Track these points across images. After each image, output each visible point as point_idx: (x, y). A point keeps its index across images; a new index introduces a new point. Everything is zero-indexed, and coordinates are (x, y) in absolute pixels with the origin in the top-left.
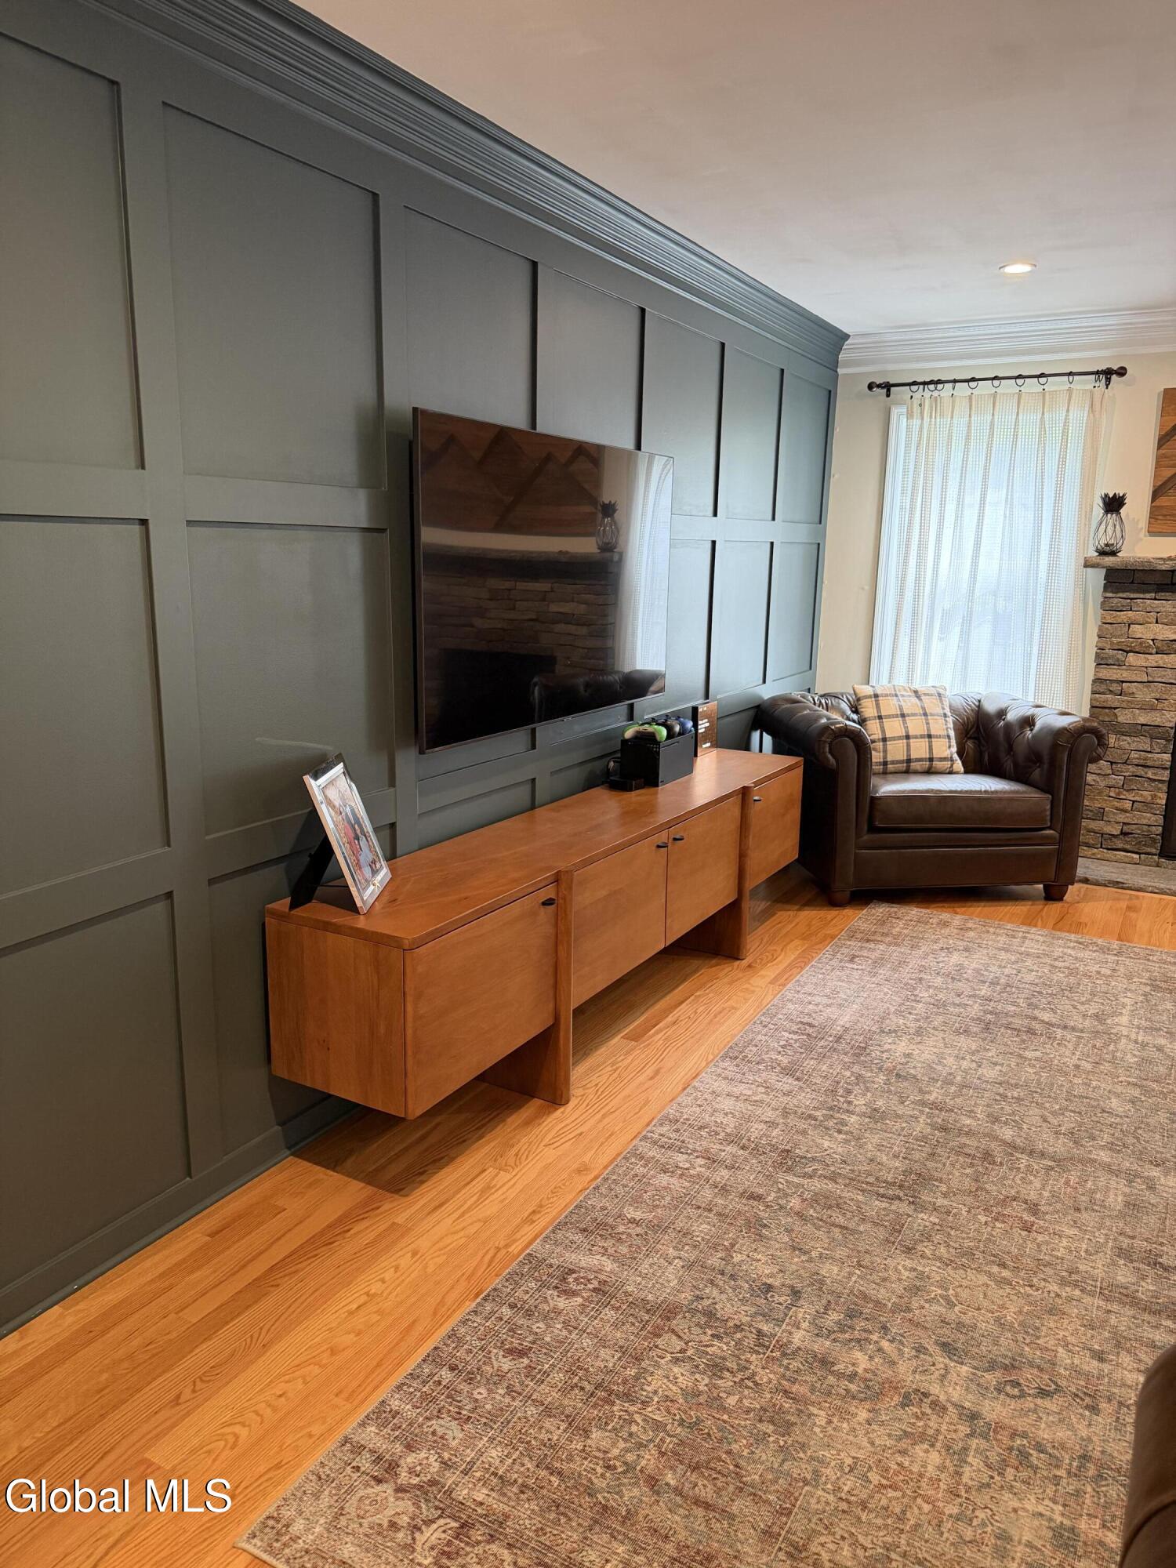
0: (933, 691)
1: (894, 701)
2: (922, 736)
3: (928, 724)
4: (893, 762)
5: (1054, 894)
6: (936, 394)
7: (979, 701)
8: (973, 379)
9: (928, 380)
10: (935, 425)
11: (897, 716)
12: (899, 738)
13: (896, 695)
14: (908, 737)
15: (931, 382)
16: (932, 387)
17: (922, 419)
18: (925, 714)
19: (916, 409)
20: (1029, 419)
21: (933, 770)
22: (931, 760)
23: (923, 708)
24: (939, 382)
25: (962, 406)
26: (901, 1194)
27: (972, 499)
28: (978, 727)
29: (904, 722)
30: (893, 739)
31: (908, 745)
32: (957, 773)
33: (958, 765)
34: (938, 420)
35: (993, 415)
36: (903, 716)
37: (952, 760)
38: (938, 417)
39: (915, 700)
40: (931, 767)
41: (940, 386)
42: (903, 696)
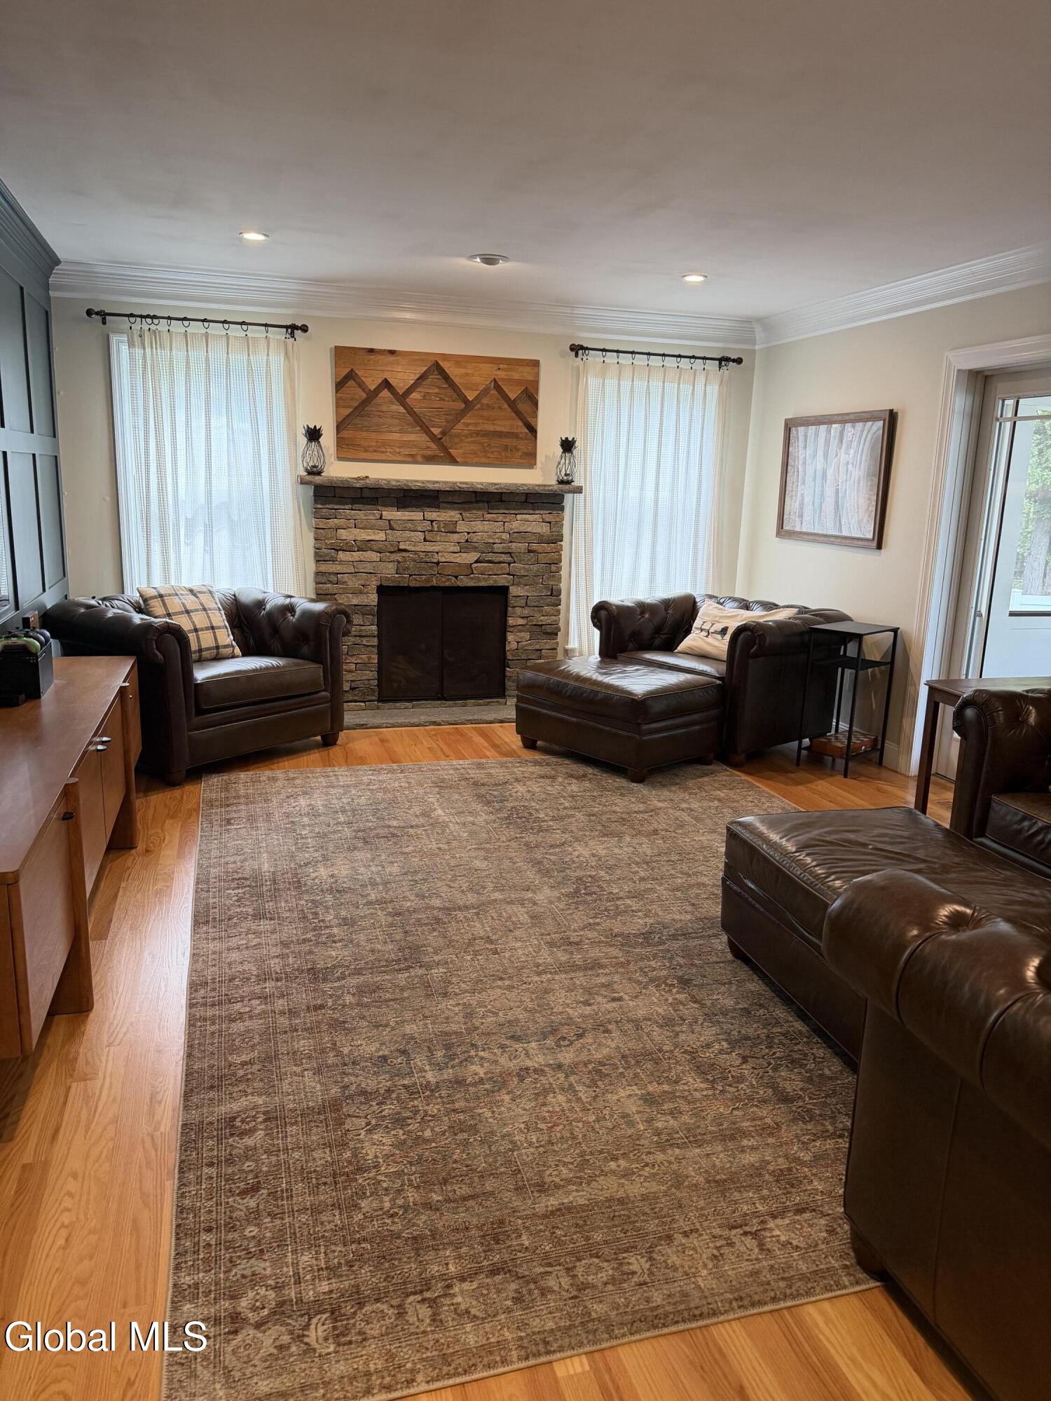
0: (204, 589)
1: (176, 600)
2: (207, 629)
3: (209, 617)
5: (329, 741)
6: (153, 327)
7: (234, 595)
8: (185, 319)
9: (145, 314)
10: (157, 355)
11: (182, 613)
13: (177, 595)
14: (196, 630)
15: (148, 316)
16: (149, 320)
17: (144, 349)
18: (205, 609)
19: (137, 339)
20: (238, 358)
21: (220, 656)
22: (217, 647)
23: (202, 605)
24: (154, 317)
25: (178, 342)
26: (410, 964)
27: (199, 423)
28: (239, 618)
29: (190, 618)
31: (199, 638)
32: (238, 657)
33: (237, 651)
34: (159, 351)
35: (207, 352)
36: (188, 612)
37: (233, 647)
38: (159, 348)
39: (193, 598)
40: (218, 653)
41: (156, 321)
42: (182, 595)
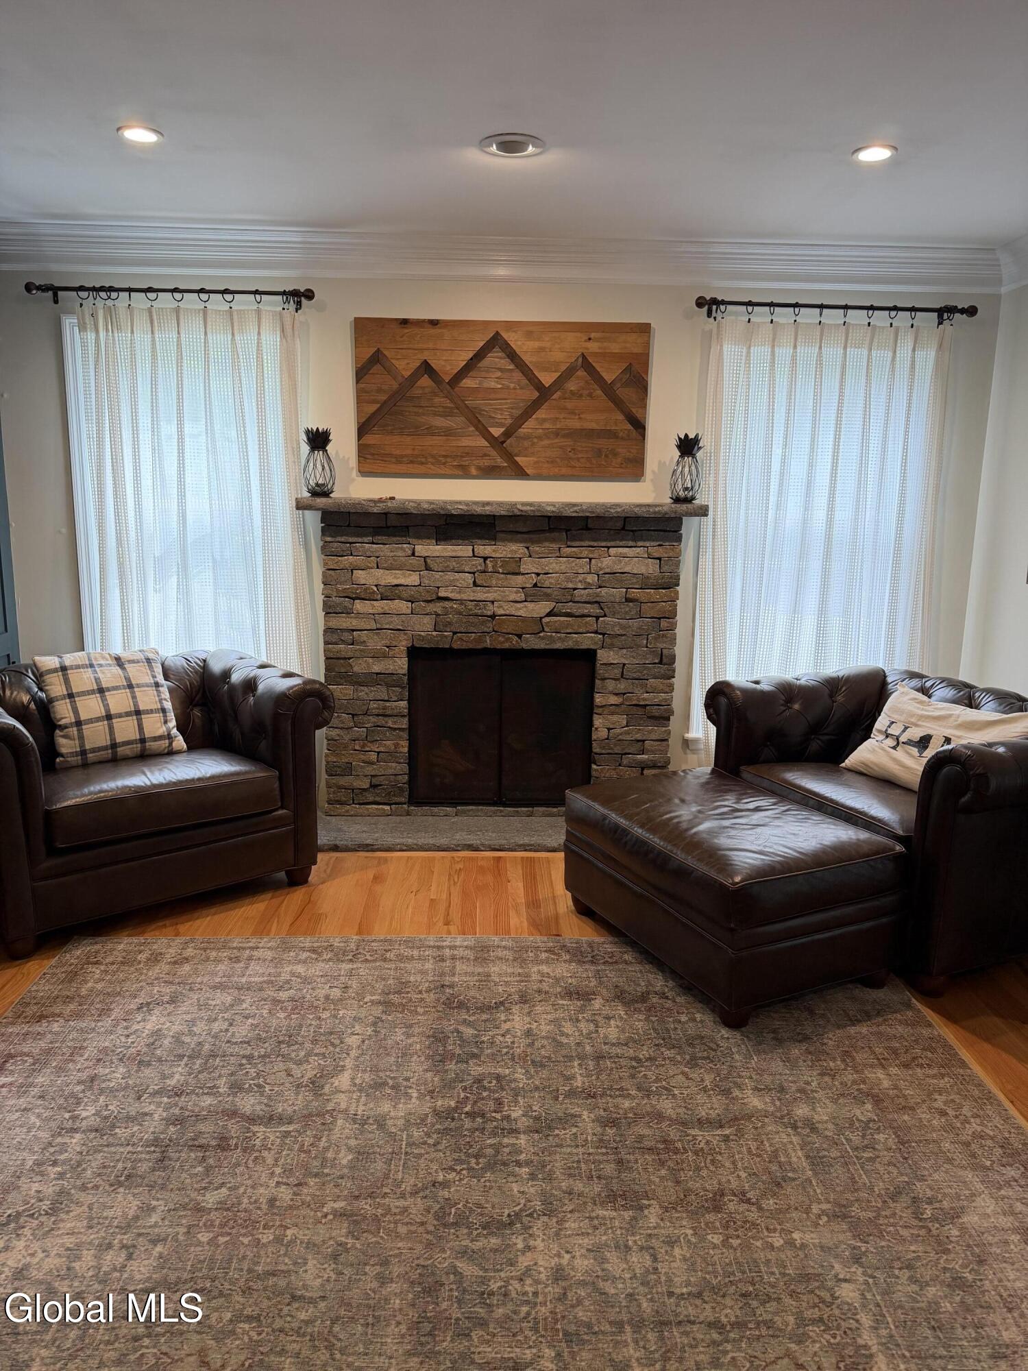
0: (141, 656)
1: (88, 674)
2: (128, 714)
3: (134, 697)
4: (94, 750)
5: (298, 878)
6: (109, 303)
7: (205, 661)
8: (150, 290)
9: (97, 286)
10: (114, 340)
11: (92, 692)
12: (98, 719)
13: (91, 666)
14: (109, 717)
15: (102, 289)
16: (103, 294)
17: (97, 332)
18: (130, 686)
19: (88, 320)
20: (219, 339)
21: (147, 752)
22: (143, 741)
23: (128, 679)
24: (111, 289)
25: (141, 322)
27: (168, 429)
28: (204, 692)
29: (104, 699)
30: (90, 721)
31: (111, 728)
32: (179, 752)
33: (180, 742)
34: (116, 335)
35: (179, 333)
36: (101, 691)
37: (169, 737)
38: (116, 331)
39: (117, 670)
40: (144, 749)
41: (114, 295)
42: (101, 665)
